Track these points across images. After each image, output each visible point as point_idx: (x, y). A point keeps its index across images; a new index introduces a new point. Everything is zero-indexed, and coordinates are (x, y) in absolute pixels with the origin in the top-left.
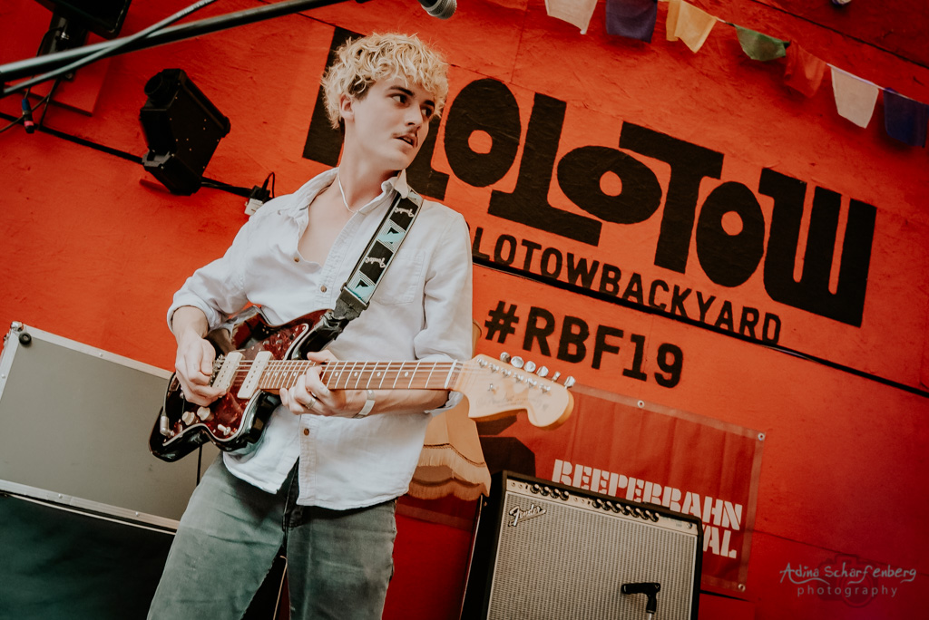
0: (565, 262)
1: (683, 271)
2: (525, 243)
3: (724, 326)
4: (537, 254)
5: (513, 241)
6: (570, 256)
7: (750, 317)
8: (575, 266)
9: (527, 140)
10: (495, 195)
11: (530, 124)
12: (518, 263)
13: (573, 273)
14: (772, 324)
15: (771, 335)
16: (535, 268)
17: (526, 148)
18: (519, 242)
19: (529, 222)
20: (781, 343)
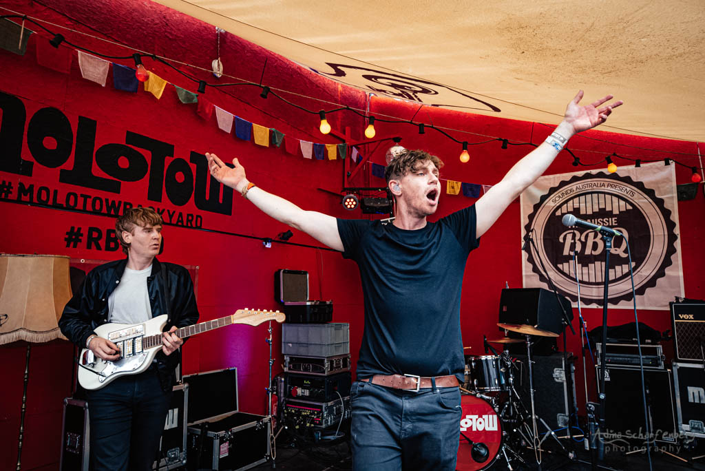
0: (104, 203)
1: (160, 201)
2: (82, 195)
3: (180, 224)
4: (89, 201)
5: (75, 195)
6: (107, 200)
7: (190, 218)
8: (110, 205)
9: (77, 141)
10: (62, 171)
11: (78, 133)
12: (80, 206)
13: (109, 208)
14: (199, 219)
15: (199, 225)
16: (89, 208)
17: (77, 145)
18: (79, 196)
19: (82, 185)
20: (203, 227)
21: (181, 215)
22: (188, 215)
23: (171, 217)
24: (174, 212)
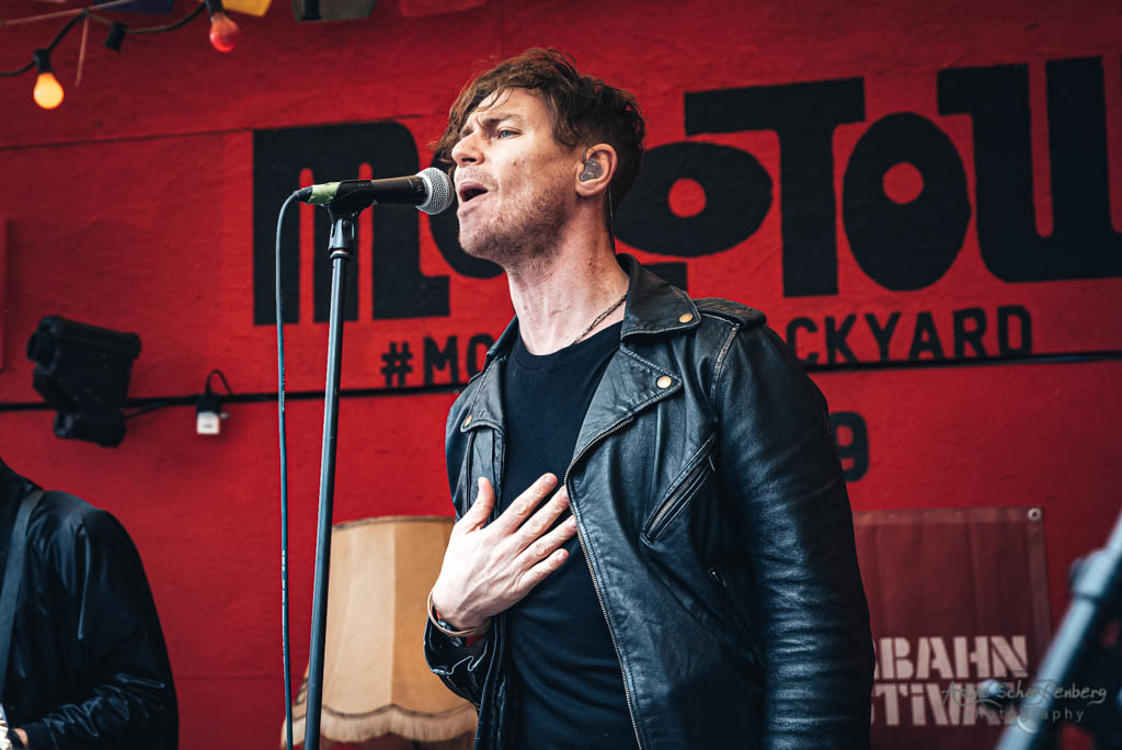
1: (834, 291)
3: (925, 355)
7: (970, 325)
14: (1014, 323)
20: (1038, 348)
21: (925, 321)
22: (959, 316)
23: (883, 336)
24: (895, 317)
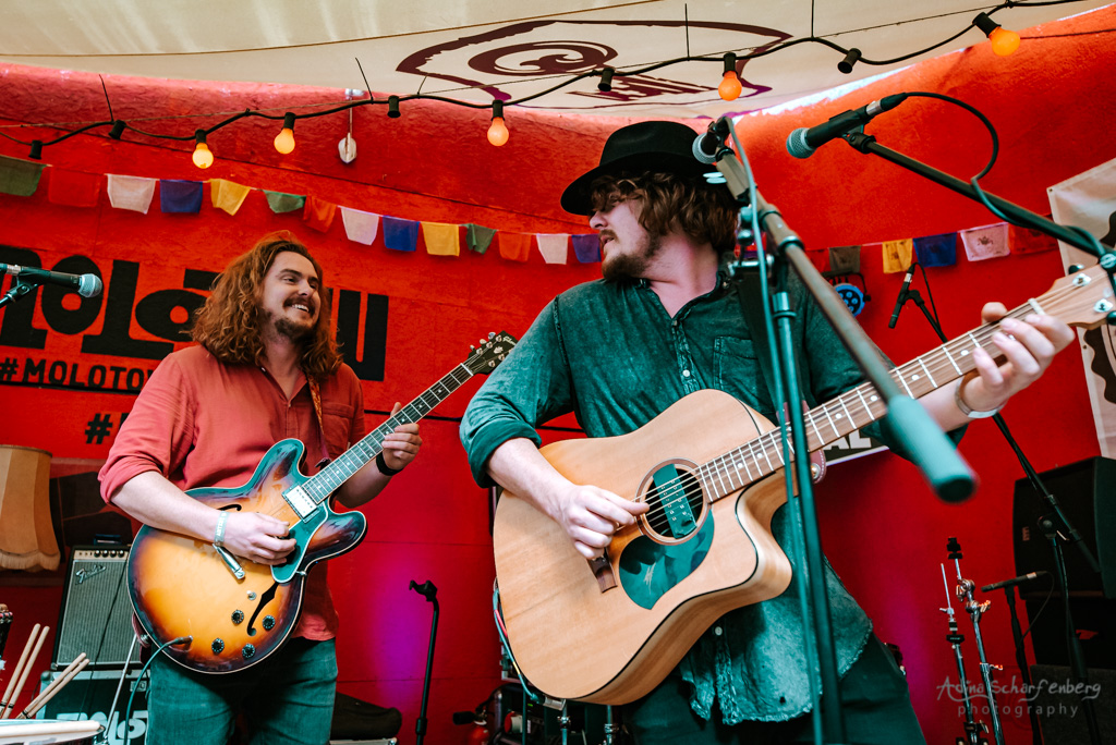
2: (112, 368)
4: (123, 375)
5: (103, 369)
9: (110, 294)
10: (85, 337)
11: (111, 283)
12: (109, 382)
16: (122, 384)
17: (109, 301)
18: (108, 369)
19: (114, 353)
